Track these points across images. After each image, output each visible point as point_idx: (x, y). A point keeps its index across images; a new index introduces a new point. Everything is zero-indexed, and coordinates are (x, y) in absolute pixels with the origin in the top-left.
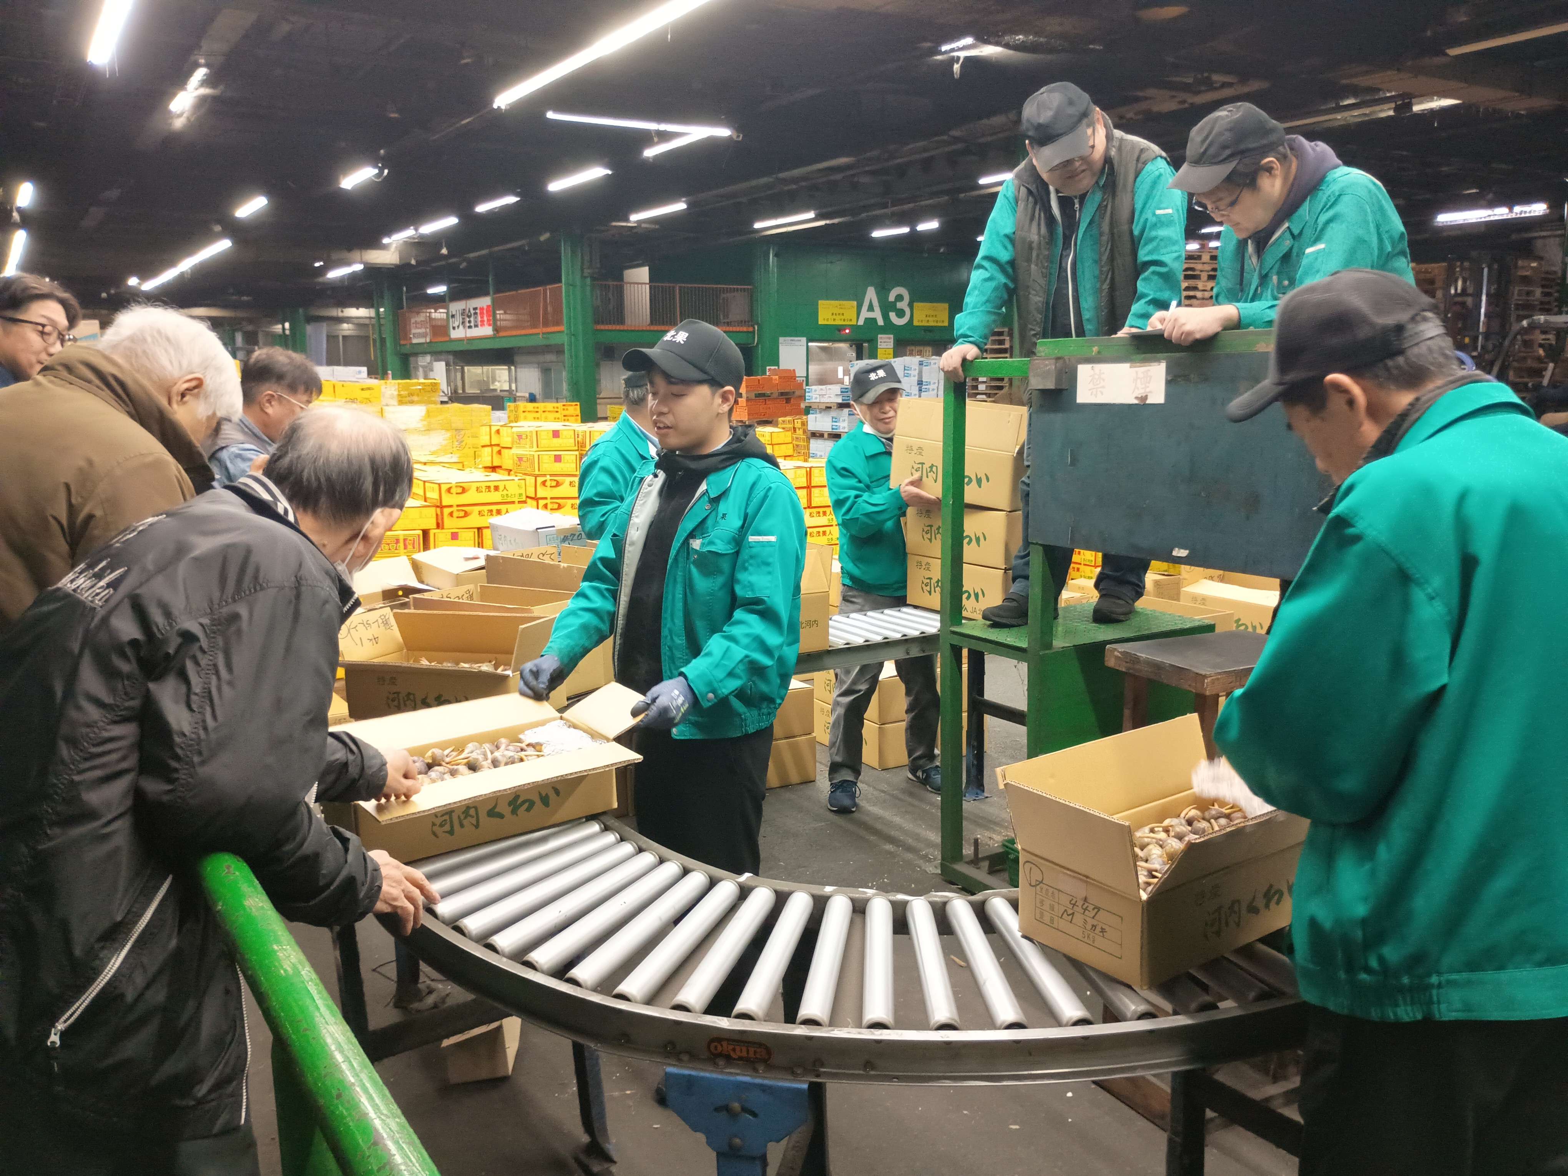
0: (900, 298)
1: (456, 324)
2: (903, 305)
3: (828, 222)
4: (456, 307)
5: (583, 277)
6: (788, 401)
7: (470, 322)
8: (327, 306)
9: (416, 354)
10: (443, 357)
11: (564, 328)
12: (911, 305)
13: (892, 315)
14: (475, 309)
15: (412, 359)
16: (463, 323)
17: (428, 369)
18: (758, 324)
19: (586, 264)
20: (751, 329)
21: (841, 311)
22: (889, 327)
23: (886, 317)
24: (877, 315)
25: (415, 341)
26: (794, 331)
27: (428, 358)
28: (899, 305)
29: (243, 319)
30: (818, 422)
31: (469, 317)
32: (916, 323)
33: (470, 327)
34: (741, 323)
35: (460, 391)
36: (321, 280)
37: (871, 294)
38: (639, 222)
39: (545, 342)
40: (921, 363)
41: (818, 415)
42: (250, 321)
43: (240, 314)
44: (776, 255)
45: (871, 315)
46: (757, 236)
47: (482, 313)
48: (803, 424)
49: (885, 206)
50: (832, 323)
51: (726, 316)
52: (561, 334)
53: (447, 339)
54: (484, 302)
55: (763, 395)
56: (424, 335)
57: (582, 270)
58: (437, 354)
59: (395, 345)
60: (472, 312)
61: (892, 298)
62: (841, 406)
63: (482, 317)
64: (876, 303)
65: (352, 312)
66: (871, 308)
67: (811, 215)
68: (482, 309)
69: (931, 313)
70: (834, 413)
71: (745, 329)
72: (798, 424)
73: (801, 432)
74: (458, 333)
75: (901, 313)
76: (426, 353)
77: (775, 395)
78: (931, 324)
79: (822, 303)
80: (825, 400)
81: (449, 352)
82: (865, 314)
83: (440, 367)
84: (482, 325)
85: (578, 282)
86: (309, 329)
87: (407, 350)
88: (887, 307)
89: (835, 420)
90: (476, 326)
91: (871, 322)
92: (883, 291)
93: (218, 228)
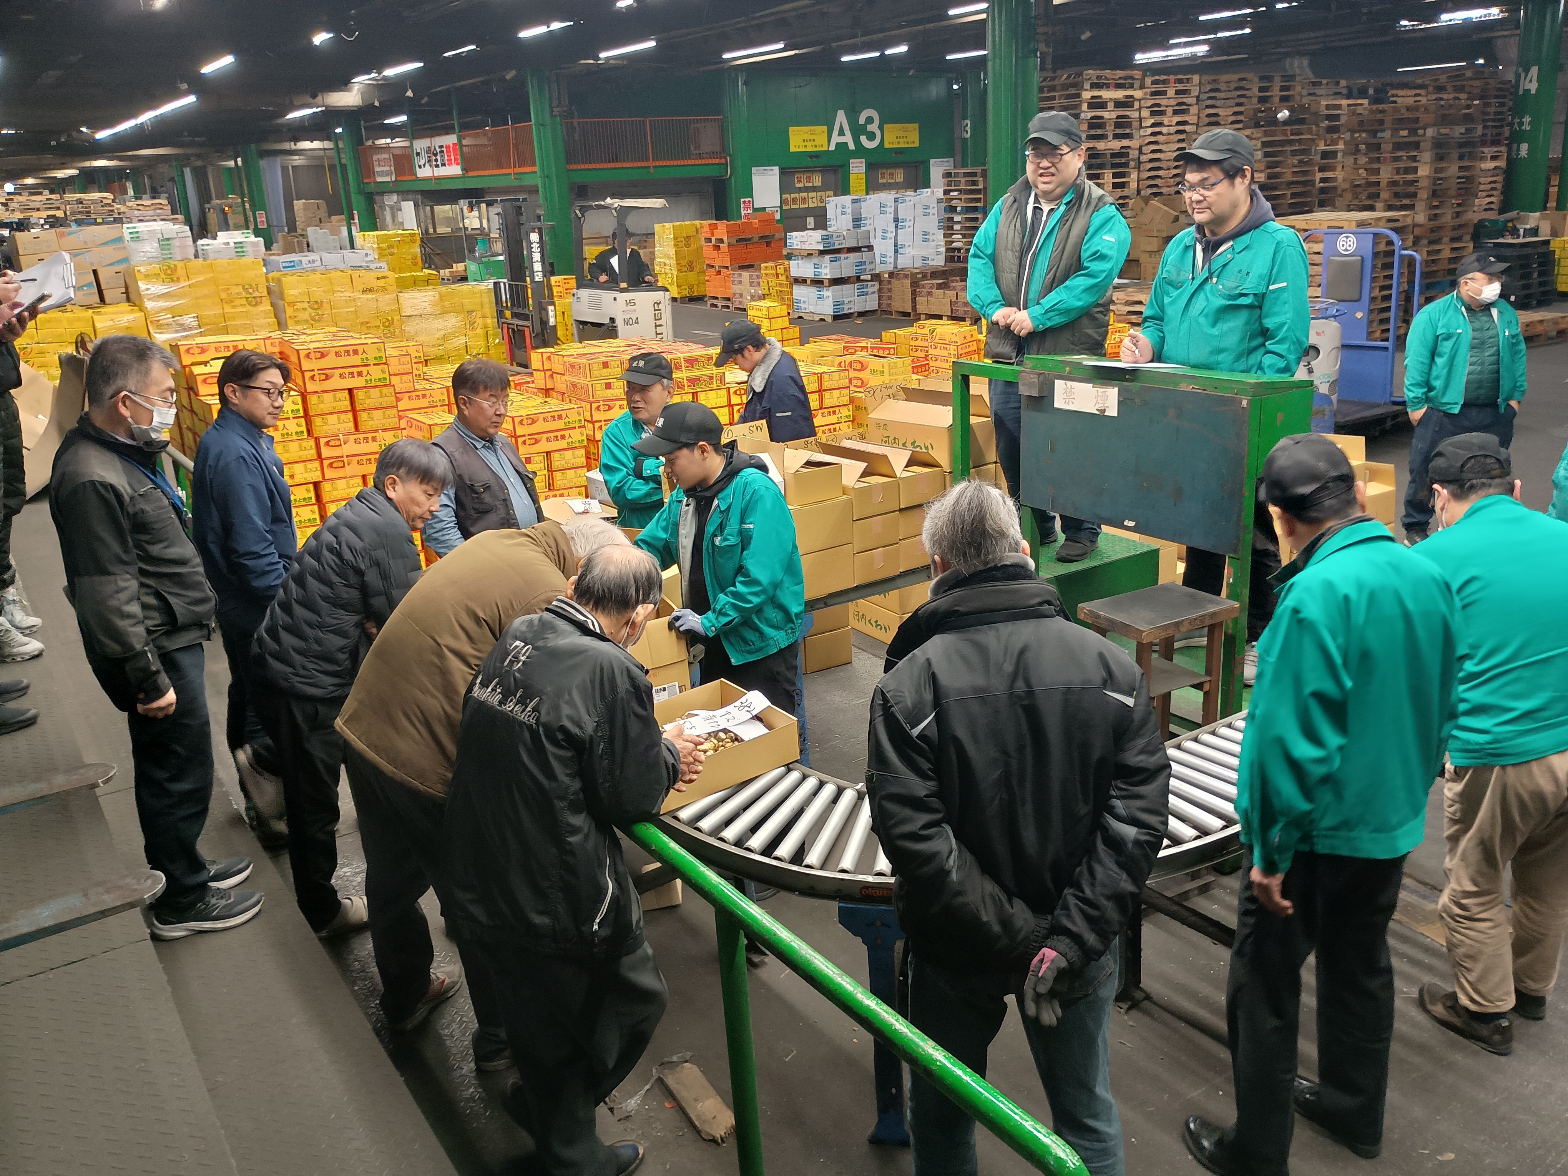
0: (870, 120)
1: (422, 163)
2: (873, 127)
3: (797, 52)
4: (420, 145)
5: (552, 116)
6: (768, 244)
7: (436, 160)
8: (281, 142)
9: (382, 194)
10: (410, 197)
11: (537, 169)
12: (881, 127)
13: (863, 139)
14: (441, 147)
15: (378, 198)
16: (429, 161)
17: (396, 209)
18: (730, 156)
19: (555, 103)
20: (723, 161)
21: (812, 137)
22: (860, 151)
23: (857, 141)
24: (848, 139)
25: (379, 179)
26: (766, 162)
27: (395, 197)
28: (870, 128)
29: (192, 155)
30: (801, 268)
31: (436, 155)
32: (887, 146)
33: (437, 166)
34: (713, 155)
35: (431, 231)
36: (280, 121)
37: (841, 117)
38: (608, 58)
39: (517, 183)
40: (896, 200)
41: (800, 262)
42: (199, 156)
43: (190, 151)
44: (745, 83)
45: (842, 139)
46: (726, 66)
47: (448, 151)
48: (785, 270)
49: (855, 36)
50: (802, 149)
51: (697, 147)
52: (533, 176)
53: (414, 178)
54: (451, 140)
55: (744, 240)
56: (389, 173)
57: (551, 108)
58: (405, 194)
59: (359, 185)
60: (438, 150)
61: (862, 121)
62: (822, 253)
63: (449, 156)
64: (846, 127)
65: (306, 145)
66: (841, 133)
67: (781, 45)
68: (448, 147)
69: (901, 134)
70: (815, 260)
71: (717, 161)
72: (781, 270)
73: (784, 278)
74: (425, 172)
75: (871, 136)
76: (391, 192)
77: (756, 239)
78: (902, 145)
79: (792, 130)
80: (807, 246)
81: (416, 192)
82: (836, 139)
83: (408, 207)
84: (450, 164)
85: (548, 120)
86: (263, 163)
87: (371, 188)
88: (858, 131)
89: (816, 266)
90: (443, 165)
91: (842, 146)
92: (852, 115)
93: (184, 86)
